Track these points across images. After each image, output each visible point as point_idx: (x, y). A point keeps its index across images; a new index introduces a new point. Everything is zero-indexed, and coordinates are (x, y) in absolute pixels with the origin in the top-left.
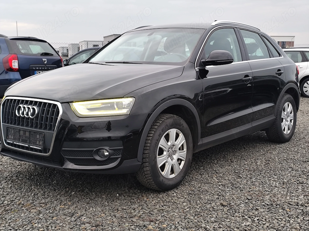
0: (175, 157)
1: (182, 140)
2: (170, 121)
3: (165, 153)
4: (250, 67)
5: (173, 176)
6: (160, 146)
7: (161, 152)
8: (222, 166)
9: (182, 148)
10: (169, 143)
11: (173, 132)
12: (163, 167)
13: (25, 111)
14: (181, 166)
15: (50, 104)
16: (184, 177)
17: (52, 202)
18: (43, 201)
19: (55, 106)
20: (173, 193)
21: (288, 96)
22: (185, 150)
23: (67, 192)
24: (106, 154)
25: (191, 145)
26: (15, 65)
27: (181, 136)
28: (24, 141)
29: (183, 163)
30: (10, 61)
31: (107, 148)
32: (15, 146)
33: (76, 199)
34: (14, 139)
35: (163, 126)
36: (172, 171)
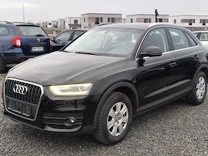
0: (120, 121)
1: (125, 109)
2: (117, 98)
3: (113, 119)
4: (175, 55)
5: (119, 134)
6: (109, 115)
7: (110, 118)
8: (153, 124)
9: (125, 115)
10: (116, 113)
11: (119, 104)
12: (111, 129)
13: (20, 89)
14: (124, 127)
15: (35, 86)
16: (126, 135)
17: (36, 151)
18: (30, 150)
19: (39, 87)
20: (118, 146)
21: (202, 73)
22: (127, 116)
23: (47, 143)
24: (73, 121)
25: (132, 113)
26: (19, 43)
27: (124, 106)
28: (18, 110)
29: (126, 125)
30: (15, 40)
31: (73, 118)
32: (13, 112)
33: (52, 150)
34: (12, 107)
35: (112, 102)
36: (118, 131)
